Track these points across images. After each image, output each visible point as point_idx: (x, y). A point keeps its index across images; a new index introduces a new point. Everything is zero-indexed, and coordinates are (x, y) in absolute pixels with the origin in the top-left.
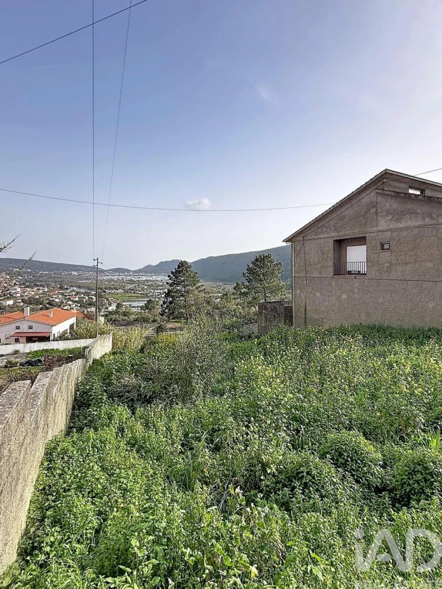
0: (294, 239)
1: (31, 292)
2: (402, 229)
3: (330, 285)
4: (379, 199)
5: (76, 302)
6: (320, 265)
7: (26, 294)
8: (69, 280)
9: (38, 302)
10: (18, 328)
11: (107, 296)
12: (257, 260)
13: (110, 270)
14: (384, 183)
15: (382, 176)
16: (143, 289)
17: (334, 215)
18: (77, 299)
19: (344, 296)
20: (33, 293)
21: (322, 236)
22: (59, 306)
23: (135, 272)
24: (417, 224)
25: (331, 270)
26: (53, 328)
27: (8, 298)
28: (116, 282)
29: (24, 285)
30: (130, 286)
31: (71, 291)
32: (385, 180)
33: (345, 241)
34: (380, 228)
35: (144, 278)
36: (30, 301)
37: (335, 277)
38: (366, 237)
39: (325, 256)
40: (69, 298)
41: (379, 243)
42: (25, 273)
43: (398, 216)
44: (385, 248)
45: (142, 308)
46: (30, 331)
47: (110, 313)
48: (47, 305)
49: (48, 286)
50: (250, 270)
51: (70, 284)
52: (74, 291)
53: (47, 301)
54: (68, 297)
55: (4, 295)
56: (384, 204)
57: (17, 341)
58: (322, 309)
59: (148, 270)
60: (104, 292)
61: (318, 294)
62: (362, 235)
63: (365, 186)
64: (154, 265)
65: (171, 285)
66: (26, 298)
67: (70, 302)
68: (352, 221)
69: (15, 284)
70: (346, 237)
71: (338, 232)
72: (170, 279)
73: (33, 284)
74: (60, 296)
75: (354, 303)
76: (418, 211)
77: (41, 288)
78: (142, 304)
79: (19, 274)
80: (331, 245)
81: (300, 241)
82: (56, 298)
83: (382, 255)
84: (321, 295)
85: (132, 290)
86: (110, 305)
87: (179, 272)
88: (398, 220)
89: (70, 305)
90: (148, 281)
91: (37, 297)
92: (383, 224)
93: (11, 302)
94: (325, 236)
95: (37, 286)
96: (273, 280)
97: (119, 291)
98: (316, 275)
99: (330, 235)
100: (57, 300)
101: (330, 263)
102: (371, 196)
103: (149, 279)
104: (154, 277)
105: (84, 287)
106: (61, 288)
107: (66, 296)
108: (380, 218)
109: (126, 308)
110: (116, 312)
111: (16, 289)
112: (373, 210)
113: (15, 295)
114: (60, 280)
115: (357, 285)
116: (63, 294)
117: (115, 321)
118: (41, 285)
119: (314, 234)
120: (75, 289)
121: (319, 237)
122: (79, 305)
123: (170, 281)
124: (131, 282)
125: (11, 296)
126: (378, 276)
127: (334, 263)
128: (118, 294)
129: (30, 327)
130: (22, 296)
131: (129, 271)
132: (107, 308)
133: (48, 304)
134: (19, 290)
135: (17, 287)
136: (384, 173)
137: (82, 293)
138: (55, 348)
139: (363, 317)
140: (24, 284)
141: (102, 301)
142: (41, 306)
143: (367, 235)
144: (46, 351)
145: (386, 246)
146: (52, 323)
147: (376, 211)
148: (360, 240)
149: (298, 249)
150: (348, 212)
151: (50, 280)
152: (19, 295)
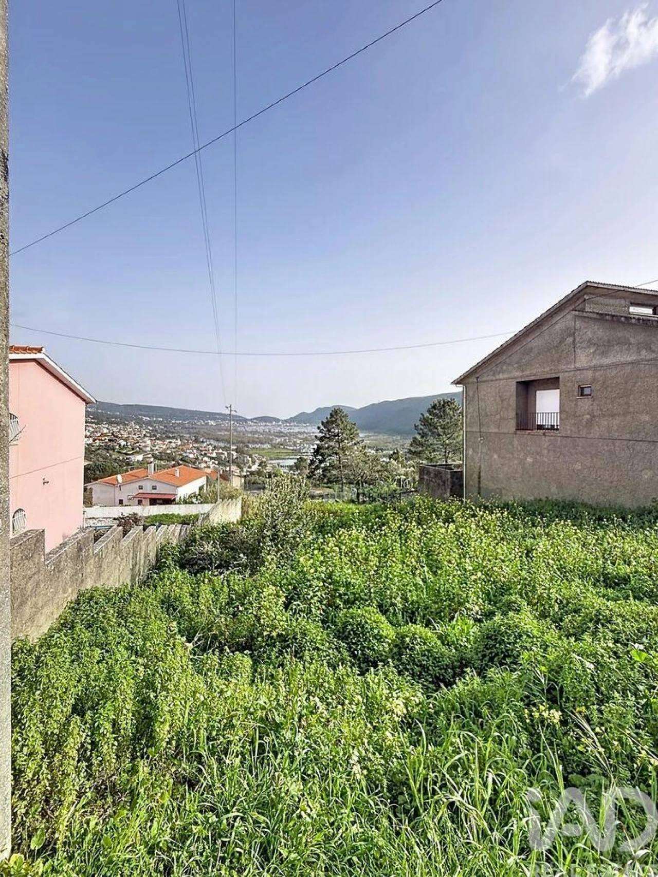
0: (466, 381)
1: (161, 446)
2: (608, 366)
3: (511, 443)
4: (578, 324)
5: (213, 458)
6: (498, 417)
7: (157, 447)
8: (206, 431)
9: (170, 458)
10: (141, 488)
11: (251, 452)
12: (434, 407)
13: (254, 419)
14: (585, 300)
15: (582, 290)
16: (295, 444)
17: (517, 348)
18: (214, 455)
19: (529, 460)
20: (164, 447)
21: (501, 376)
22: (194, 463)
23: (286, 421)
24: (629, 359)
25: (513, 423)
26: (179, 489)
27: (137, 453)
28: (261, 434)
29: (153, 435)
30: (279, 440)
31: (208, 445)
32: (586, 297)
33: (535, 383)
34: (578, 365)
35: (296, 430)
36: (161, 456)
37: (518, 432)
38: (559, 378)
39: (505, 403)
40: (205, 454)
41: (576, 386)
42: (155, 422)
43: (604, 347)
44: (585, 393)
45: (291, 468)
46: (154, 492)
47: (252, 473)
48: (181, 462)
49: (181, 438)
50: (425, 422)
51: (207, 436)
52: (211, 445)
53: (181, 457)
54: (203, 453)
55: (133, 449)
56: (585, 331)
57: (140, 503)
58: (501, 476)
59: (302, 418)
60: (247, 447)
61: (496, 456)
62: (554, 376)
63: (558, 306)
64: (309, 412)
65: (321, 439)
66: (157, 452)
67: (206, 459)
68: (541, 356)
69: (145, 435)
70: (533, 378)
71: (523, 372)
72: (320, 432)
73: (166, 435)
74: (195, 451)
75: (541, 469)
76: (632, 340)
77: (174, 441)
78: (291, 462)
79: (149, 424)
80: (513, 388)
81: (473, 383)
82: (190, 453)
83: (580, 403)
84: (499, 457)
85: (282, 445)
86: (254, 463)
87: (332, 422)
88: (604, 354)
89: (206, 462)
90: (301, 433)
91: (169, 451)
92: (583, 359)
93: (140, 457)
94: (506, 376)
95: (169, 438)
96: (456, 434)
97: (265, 446)
98: (493, 429)
99: (512, 375)
100: (191, 456)
101: (512, 414)
102: (566, 321)
103: (303, 431)
104: (309, 428)
105: (222, 441)
106: (196, 441)
107: (201, 451)
108: (578, 351)
109: (274, 467)
110: (259, 473)
111: (145, 442)
112: (570, 340)
113: (144, 449)
114: (195, 431)
115: (547, 444)
116: (198, 449)
117: (253, 483)
118: (174, 438)
119: (492, 373)
120: (212, 442)
121: (497, 377)
122: (217, 462)
123: (321, 435)
124: (280, 434)
125: (141, 451)
126: (575, 433)
127: (517, 414)
128: (264, 449)
129: (154, 488)
130: (152, 450)
131: (277, 420)
132: (250, 467)
133: (181, 460)
134: (149, 442)
135: (146, 439)
136: (584, 286)
137: (221, 448)
138: (176, 513)
139: (554, 489)
140: (155, 436)
141: (244, 457)
142: (173, 462)
143: (561, 375)
144: (166, 516)
145: (587, 391)
146: (177, 483)
147: (574, 342)
148: (552, 383)
149: (471, 394)
150: (535, 342)
151: (183, 431)
152: (148, 449)
